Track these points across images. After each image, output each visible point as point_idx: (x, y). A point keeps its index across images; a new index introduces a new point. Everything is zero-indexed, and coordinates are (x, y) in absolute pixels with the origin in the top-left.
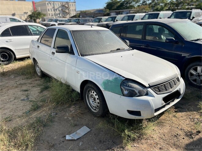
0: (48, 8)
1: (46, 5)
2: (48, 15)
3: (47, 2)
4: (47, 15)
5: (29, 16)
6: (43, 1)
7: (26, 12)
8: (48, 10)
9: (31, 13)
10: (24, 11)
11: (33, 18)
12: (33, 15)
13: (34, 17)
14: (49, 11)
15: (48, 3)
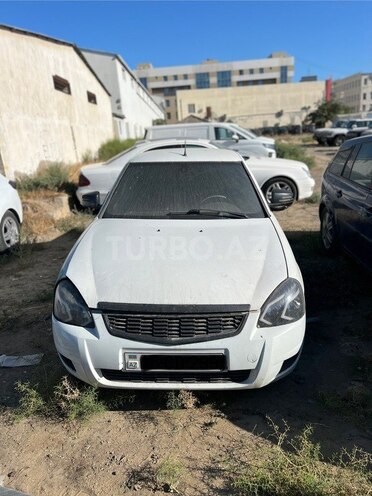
0: (363, 91)
1: (360, 84)
2: (361, 109)
3: (364, 78)
4: (358, 107)
5: (311, 114)
6: (355, 76)
7: (307, 106)
8: (362, 97)
9: (316, 108)
10: (303, 106)
11: (318, 120)
12: (320, 112)
13: (320, 116)
14: (365, 98)
15: (366, 80)
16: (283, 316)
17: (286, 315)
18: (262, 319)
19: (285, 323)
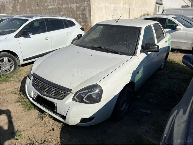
16: (84, 99)
17: (85, 99)
18: (75, 98)
19: (84, 103)
